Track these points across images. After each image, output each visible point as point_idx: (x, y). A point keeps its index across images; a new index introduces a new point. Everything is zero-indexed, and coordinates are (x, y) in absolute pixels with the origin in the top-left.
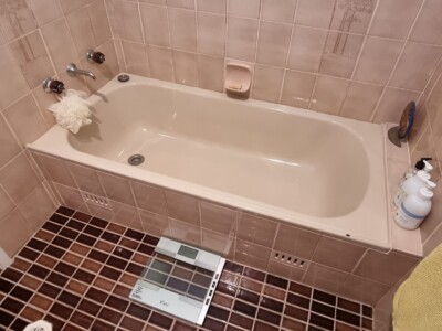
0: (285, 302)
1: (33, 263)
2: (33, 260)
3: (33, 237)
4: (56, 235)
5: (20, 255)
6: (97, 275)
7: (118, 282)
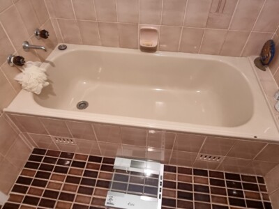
0: (209, 185)
1: (25, 195)
2: (25, 193)
3: (19, 175)
4: (37, 170)
5: (13, 191)
6: (76, 194)
7: (93, 196)
